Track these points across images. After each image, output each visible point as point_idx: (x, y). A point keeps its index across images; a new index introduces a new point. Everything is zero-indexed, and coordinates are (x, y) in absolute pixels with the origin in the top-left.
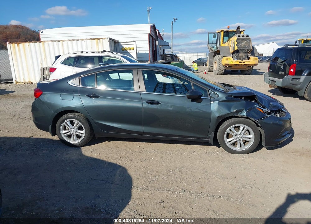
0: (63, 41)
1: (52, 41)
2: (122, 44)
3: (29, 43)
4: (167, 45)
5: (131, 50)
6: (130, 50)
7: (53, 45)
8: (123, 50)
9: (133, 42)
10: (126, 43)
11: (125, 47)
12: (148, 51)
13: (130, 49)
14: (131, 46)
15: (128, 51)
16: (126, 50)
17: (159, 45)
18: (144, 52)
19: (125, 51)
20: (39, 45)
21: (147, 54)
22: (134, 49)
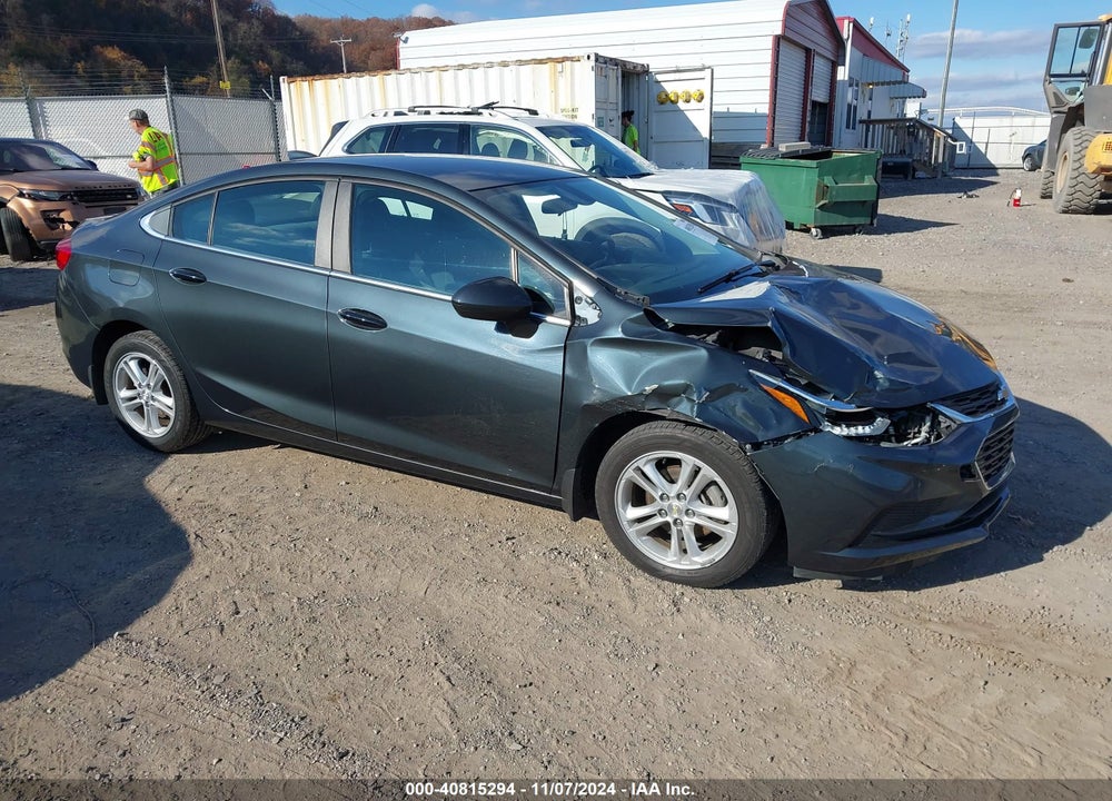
0: (444, 69)
1: (409, 69)
2: (659, 78)
3: (341, 79)
4: (900, 83)
5: (692, 101)
6: (688, 101)
7: (412, 83)
8: (662, 103)
9: (702, 69)
10: (677, 76)
11: (670, 88)
12: (767, 106)
13: (690, 96)
14: (693, 88)
15: (681, 105)
16: (672, 102)
17: (852, 82)
18: (750, 109)
19: (668, 106)
20: (371, 83)
21: (762, 116)
22: (701, 98)
